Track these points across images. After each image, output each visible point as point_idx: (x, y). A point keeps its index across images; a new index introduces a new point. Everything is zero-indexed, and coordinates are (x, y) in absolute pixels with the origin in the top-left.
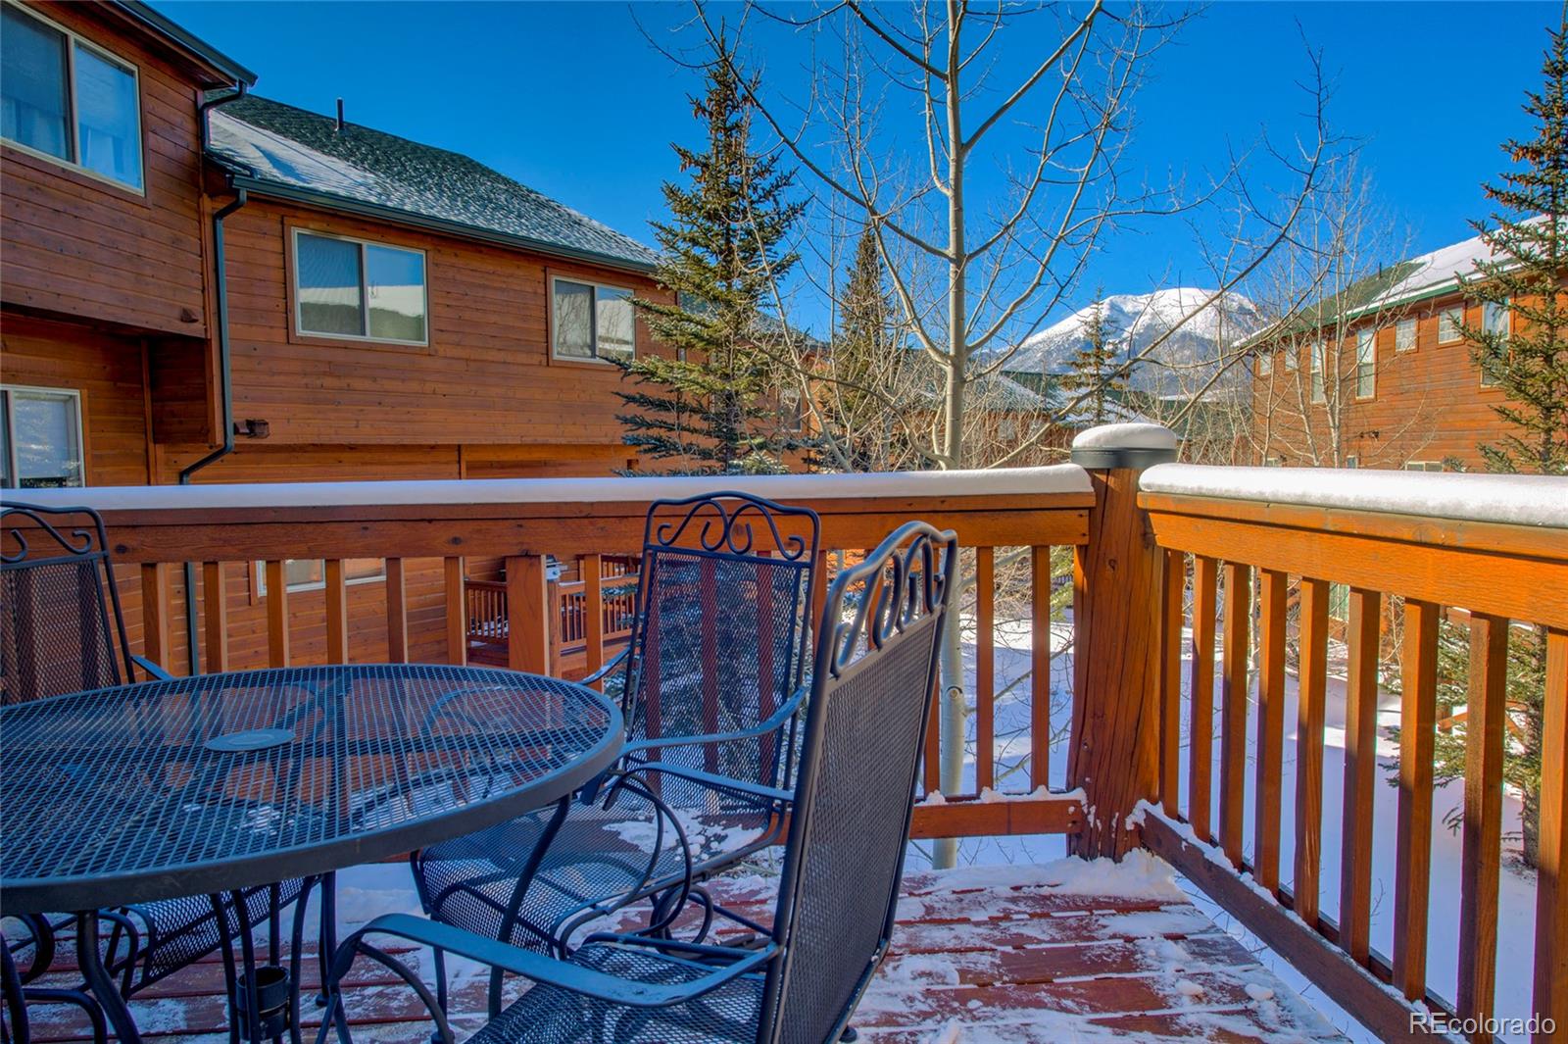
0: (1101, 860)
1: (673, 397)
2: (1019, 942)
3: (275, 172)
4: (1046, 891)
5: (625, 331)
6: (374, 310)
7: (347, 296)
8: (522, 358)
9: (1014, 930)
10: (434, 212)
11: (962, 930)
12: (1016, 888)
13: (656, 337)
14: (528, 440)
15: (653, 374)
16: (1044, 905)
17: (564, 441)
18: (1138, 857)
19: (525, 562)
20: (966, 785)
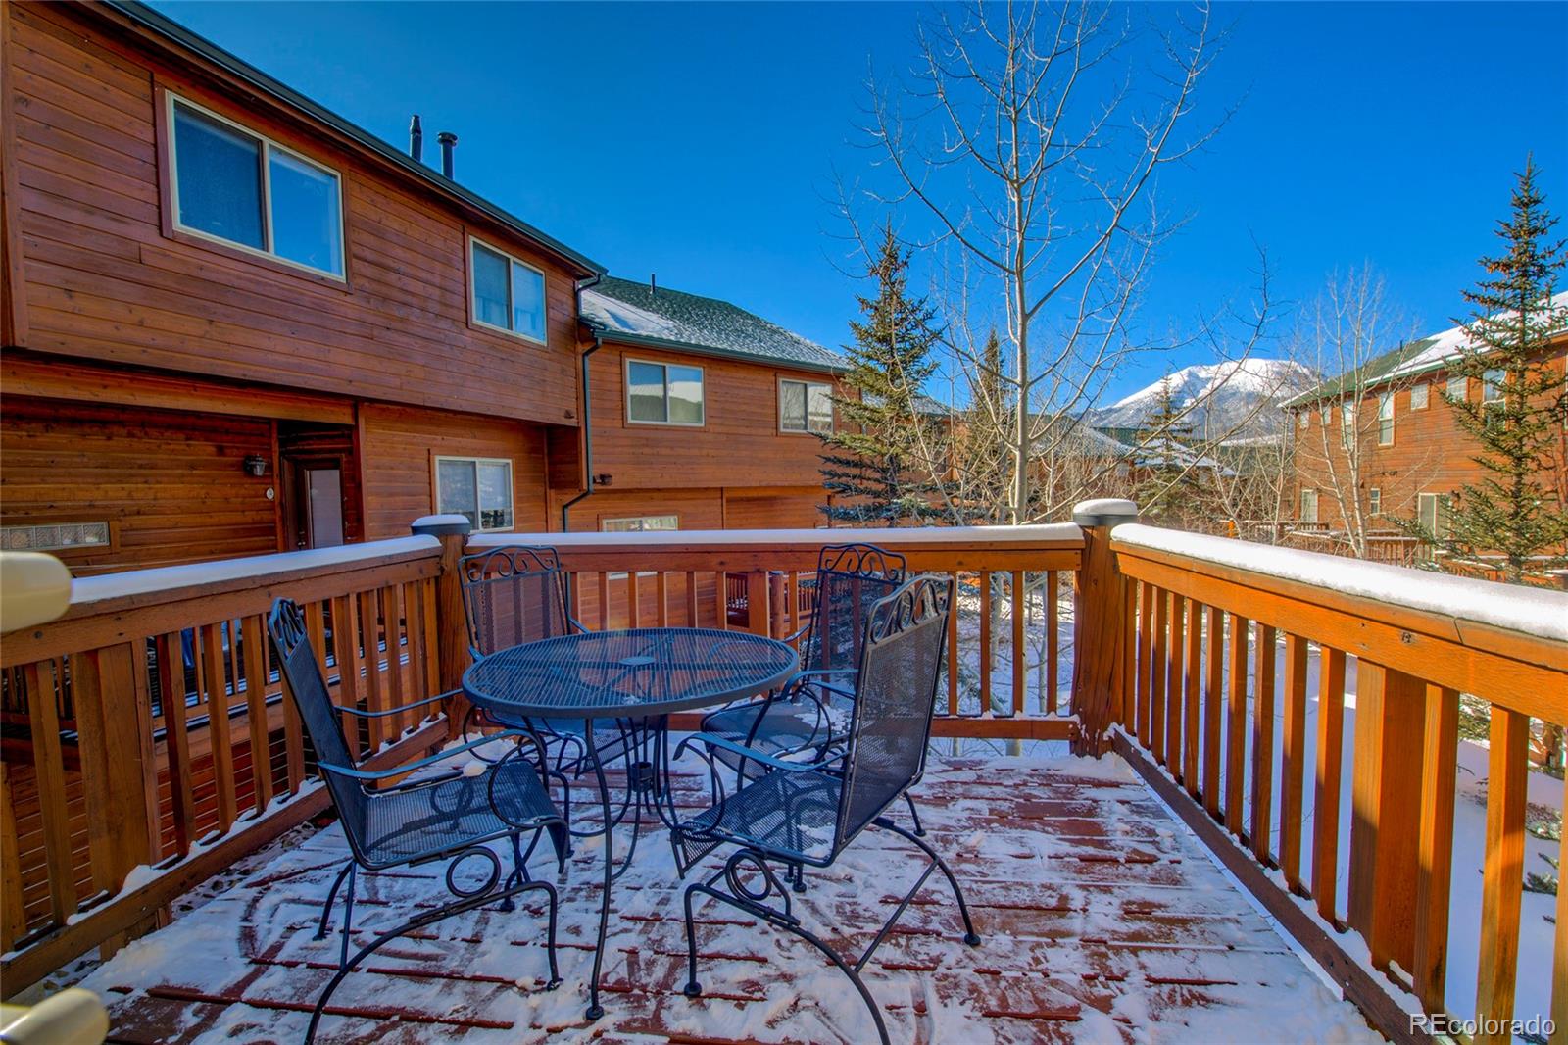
0: (1088, 757)
1: (857, 458)
2: (1028, 798)
3: (618, 326)
4: (1051, 772)
5: (827, 407)
6: (671, 398)
7: (655, 390)
8: (761, 432)
9: (1027, 791)
10: (708, 343)
11: (995, 789)
12: (1034, 770)
13: (845, 419)
14: (764, 484)
15: (843, 443)
16: (1048, 780)
17: (786, 484)
18: (1111, 757)
19: (758, 575)
20: (1006, 708)
